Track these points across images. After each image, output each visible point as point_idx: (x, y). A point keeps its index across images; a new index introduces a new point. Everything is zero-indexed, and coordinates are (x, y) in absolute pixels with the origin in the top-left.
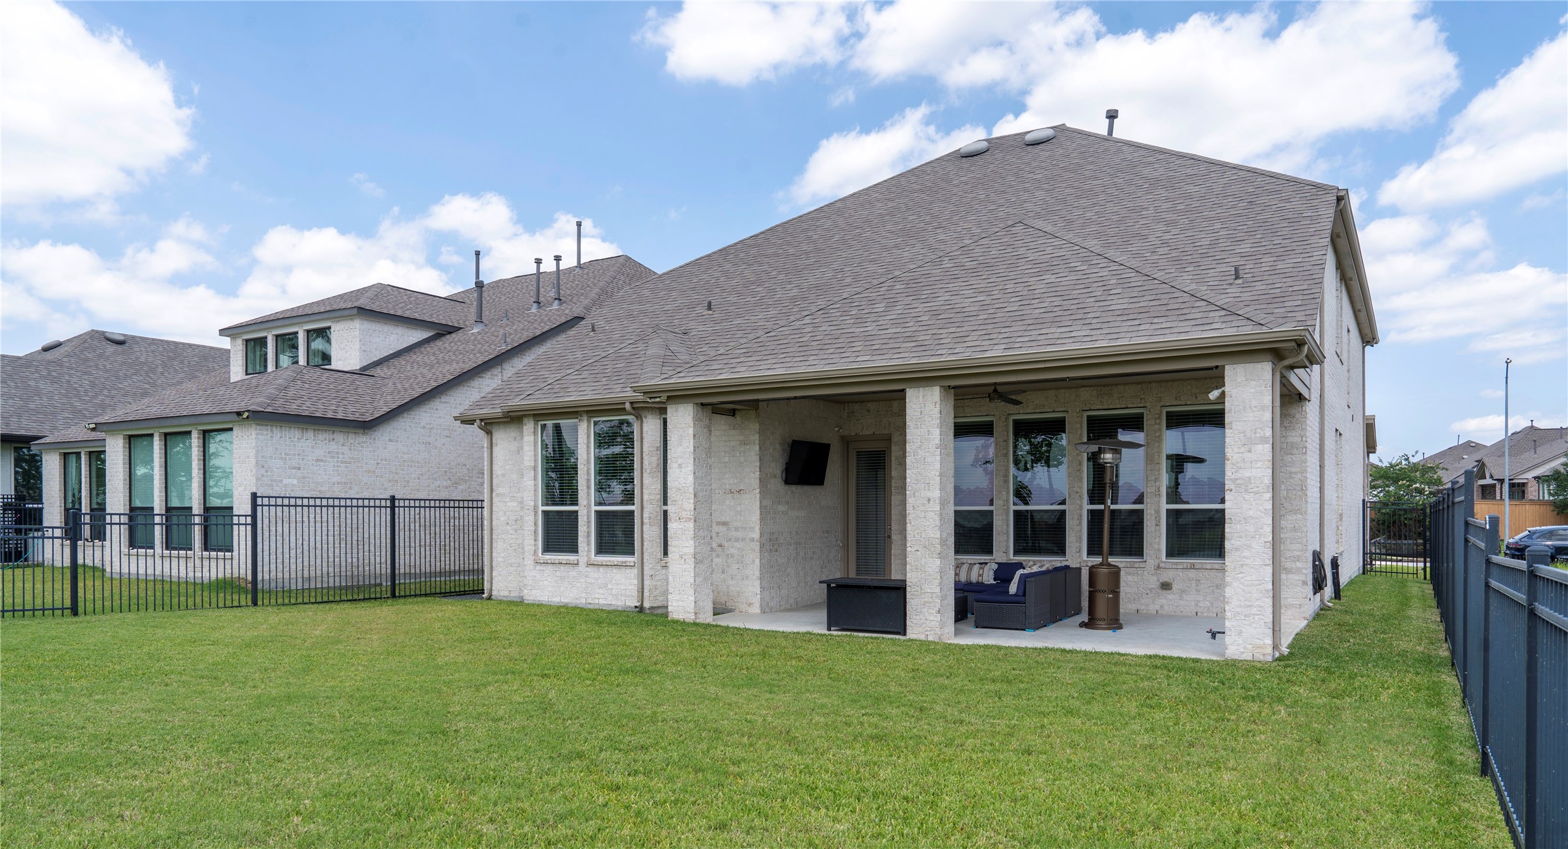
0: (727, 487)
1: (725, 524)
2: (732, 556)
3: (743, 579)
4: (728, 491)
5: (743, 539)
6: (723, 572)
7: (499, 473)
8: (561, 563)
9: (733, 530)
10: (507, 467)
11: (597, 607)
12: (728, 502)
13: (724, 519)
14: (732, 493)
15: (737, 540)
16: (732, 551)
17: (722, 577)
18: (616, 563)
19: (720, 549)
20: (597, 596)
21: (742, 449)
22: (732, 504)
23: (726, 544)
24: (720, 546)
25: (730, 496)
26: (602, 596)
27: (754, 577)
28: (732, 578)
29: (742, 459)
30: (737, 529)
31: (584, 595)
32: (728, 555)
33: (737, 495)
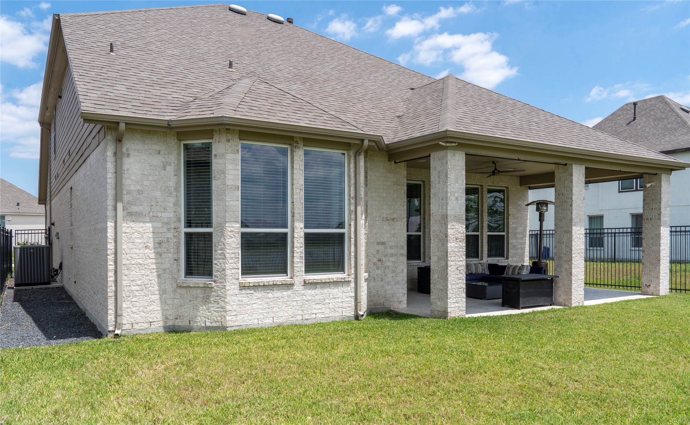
0: (385, 216)
1: (383, 243)
2: (388, 267)
3: (396, 284)
4: (385, 219)
5: (396, 255)
6: (382, 280)
7: (132, 188)
8: (276, 285)
9: (389, 248)
10: (146, 183)
11: (314, 321)
12: (385, 227)
13: (382, 240)
14: (388, 220)
15: (392, 255)
16: (388, 264)
17: (381, 284)
18: (335, 280)
19: (380, 263)
20: (314, 311)
21: (395, 188)
22: (388, 228)
23: (384, 259)
24: (380, 260)
25: (387, 222)
26: (320, 311)
27: (403, 282)
28: (388, 285)
29: (395, 196)
30: (391, 248)
31: (300, 312)
32: (385, 267)
33: (391, 222)
